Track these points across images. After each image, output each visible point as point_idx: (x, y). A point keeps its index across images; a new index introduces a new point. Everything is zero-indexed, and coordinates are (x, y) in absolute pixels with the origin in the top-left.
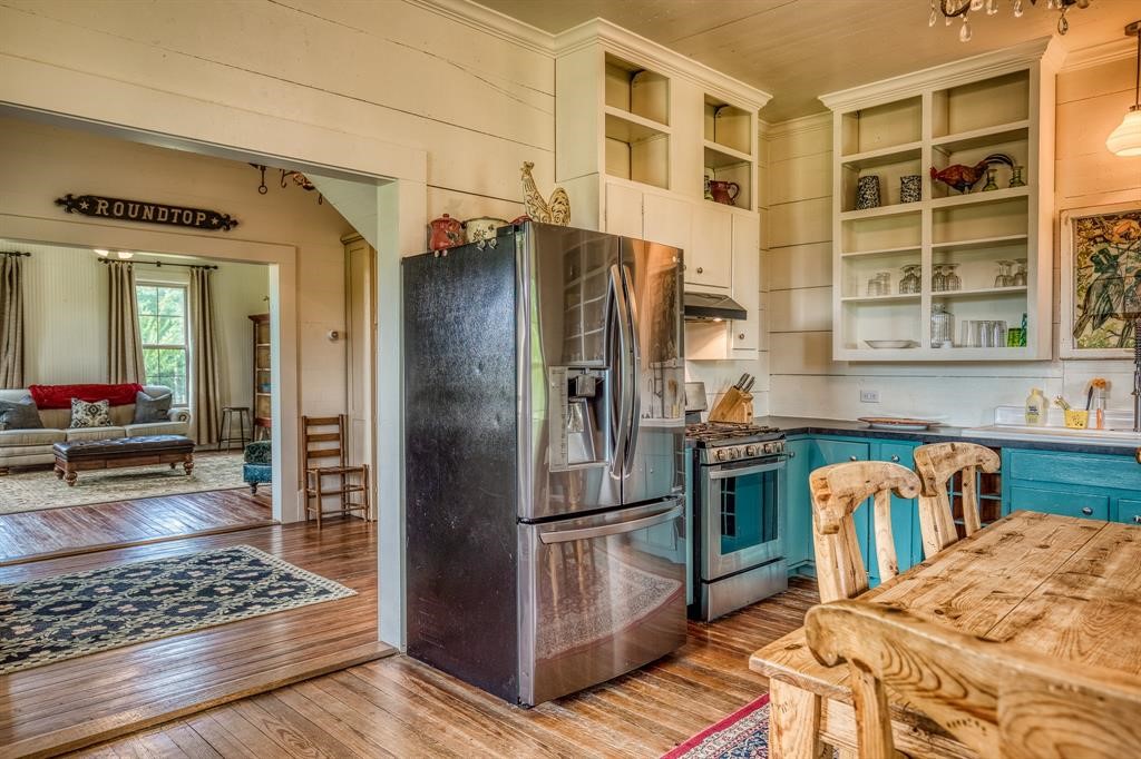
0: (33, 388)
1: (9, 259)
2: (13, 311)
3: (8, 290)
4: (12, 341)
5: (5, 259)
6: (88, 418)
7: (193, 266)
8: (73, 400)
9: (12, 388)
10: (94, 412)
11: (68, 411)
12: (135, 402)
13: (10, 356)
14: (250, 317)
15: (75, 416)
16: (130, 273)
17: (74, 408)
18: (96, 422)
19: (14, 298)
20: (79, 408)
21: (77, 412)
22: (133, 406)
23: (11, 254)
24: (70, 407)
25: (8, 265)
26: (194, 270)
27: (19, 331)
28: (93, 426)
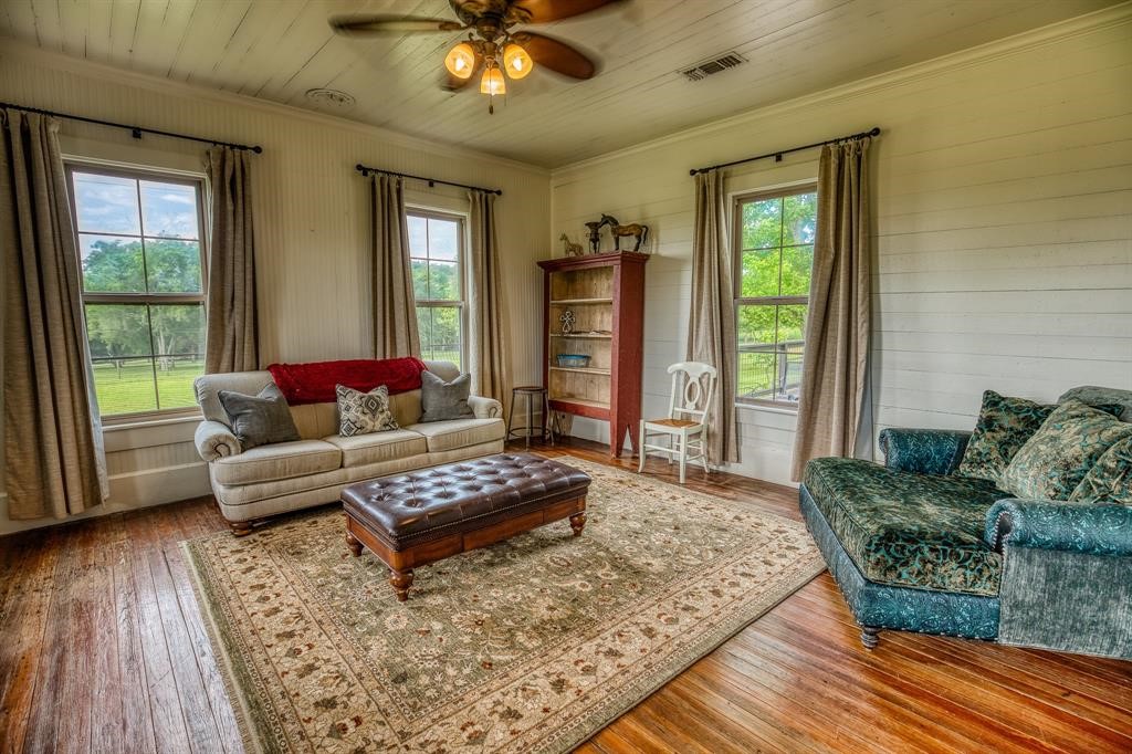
0: (275, 368)
1: (229, 153)
2: (239, 242)
3: (230, 207)
4: (239, 293)
5: (223, 155)
6: (366, 418)
7: (473, 189)
8: (339, 389)
9: (242, 370)
10: (372, 408)
11: (331, 405)
12: (420, 387)
13: (237, 317)
14: (540, 264)
15: (344, 415)
16: (399, 192)
17: (343, 403)
18: (378, 425)
19: (240, 220)
20: (350, 403)
21: (348, 409)
22: (417, 393)
23: (232, 147)
24: (335, 399)
25: (229, 165)
26: (477, 194)
27: (249, 276)
28: (372, 432)
